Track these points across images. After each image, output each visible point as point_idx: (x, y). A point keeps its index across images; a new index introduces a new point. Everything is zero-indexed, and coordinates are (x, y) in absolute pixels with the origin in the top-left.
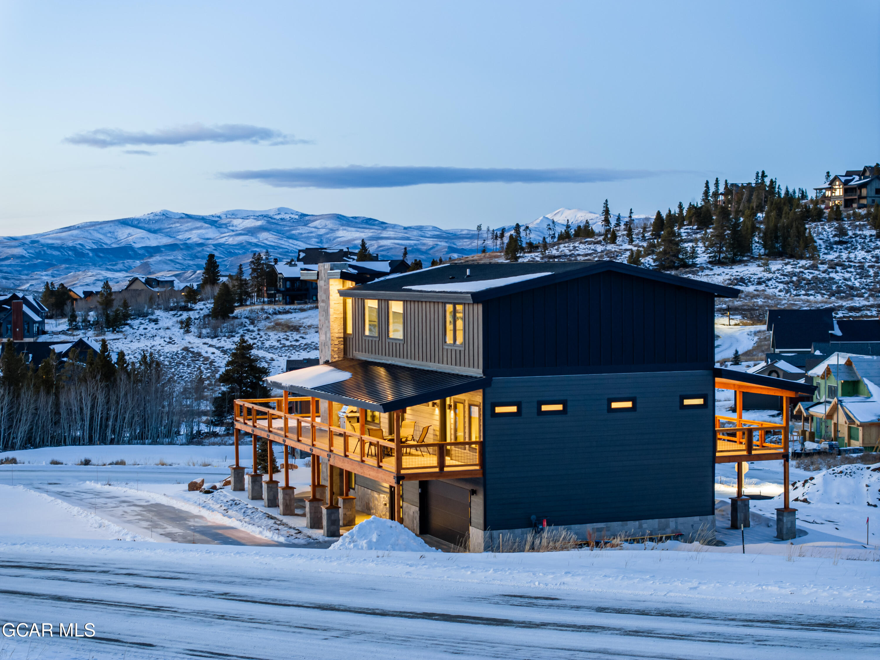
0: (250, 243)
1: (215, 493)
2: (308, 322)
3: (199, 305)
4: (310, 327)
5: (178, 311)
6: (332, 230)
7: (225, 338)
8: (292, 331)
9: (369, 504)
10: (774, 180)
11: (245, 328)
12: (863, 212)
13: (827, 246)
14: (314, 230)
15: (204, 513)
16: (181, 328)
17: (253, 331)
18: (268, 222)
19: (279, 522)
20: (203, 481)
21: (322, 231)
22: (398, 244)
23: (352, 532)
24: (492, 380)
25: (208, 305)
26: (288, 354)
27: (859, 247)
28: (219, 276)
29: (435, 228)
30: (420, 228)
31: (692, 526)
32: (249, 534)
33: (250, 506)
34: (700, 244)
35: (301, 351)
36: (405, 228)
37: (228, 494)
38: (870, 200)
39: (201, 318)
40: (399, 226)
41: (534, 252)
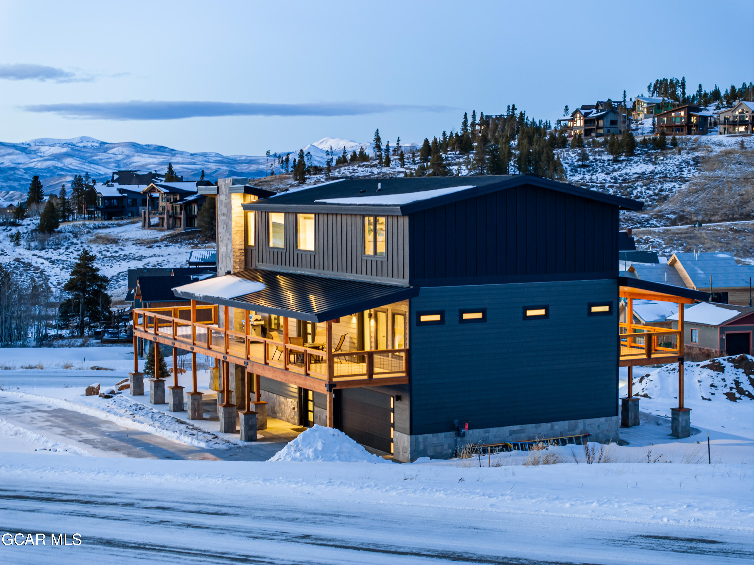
0: (56, 168)
1: (115, 397)
2: (125, 236)
3: (26, 221)
4: (127, 240)
5: (7, 226)
6: (128, 157)
7: (52, 250)
8: (111, 243)
9: (274, 408)
10: (523, 112)
11: (69, 241)
12: (601, 140)
13: (572, 169)
14: (112, 156)
15: (111, 417)
16: (11, 242)
17: (77, 244)
18: (72, 149)
19: (191, 427)
20: (99, 386)
21: (120, 157)
22: (186, 168)
23: (297, 441)
24: (419, 290)
25: (34, 221)
26: (110, 264)
27: (600, 170)
28: (42, 195)
29: (217, 155)
30: (204, 155)
31: (599, 426)
32: (165, 439)
33: (155, 411)
34: (463, 167)
35: (121, 261)
36: (192, 155)
37: (129, 399)
38: (606, 130)
39: (29, 232)
40: (187, 153)
41: (318, 174)
